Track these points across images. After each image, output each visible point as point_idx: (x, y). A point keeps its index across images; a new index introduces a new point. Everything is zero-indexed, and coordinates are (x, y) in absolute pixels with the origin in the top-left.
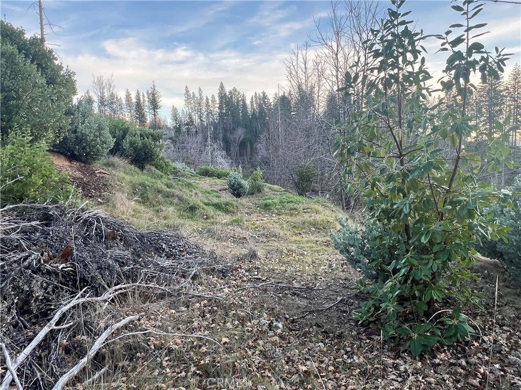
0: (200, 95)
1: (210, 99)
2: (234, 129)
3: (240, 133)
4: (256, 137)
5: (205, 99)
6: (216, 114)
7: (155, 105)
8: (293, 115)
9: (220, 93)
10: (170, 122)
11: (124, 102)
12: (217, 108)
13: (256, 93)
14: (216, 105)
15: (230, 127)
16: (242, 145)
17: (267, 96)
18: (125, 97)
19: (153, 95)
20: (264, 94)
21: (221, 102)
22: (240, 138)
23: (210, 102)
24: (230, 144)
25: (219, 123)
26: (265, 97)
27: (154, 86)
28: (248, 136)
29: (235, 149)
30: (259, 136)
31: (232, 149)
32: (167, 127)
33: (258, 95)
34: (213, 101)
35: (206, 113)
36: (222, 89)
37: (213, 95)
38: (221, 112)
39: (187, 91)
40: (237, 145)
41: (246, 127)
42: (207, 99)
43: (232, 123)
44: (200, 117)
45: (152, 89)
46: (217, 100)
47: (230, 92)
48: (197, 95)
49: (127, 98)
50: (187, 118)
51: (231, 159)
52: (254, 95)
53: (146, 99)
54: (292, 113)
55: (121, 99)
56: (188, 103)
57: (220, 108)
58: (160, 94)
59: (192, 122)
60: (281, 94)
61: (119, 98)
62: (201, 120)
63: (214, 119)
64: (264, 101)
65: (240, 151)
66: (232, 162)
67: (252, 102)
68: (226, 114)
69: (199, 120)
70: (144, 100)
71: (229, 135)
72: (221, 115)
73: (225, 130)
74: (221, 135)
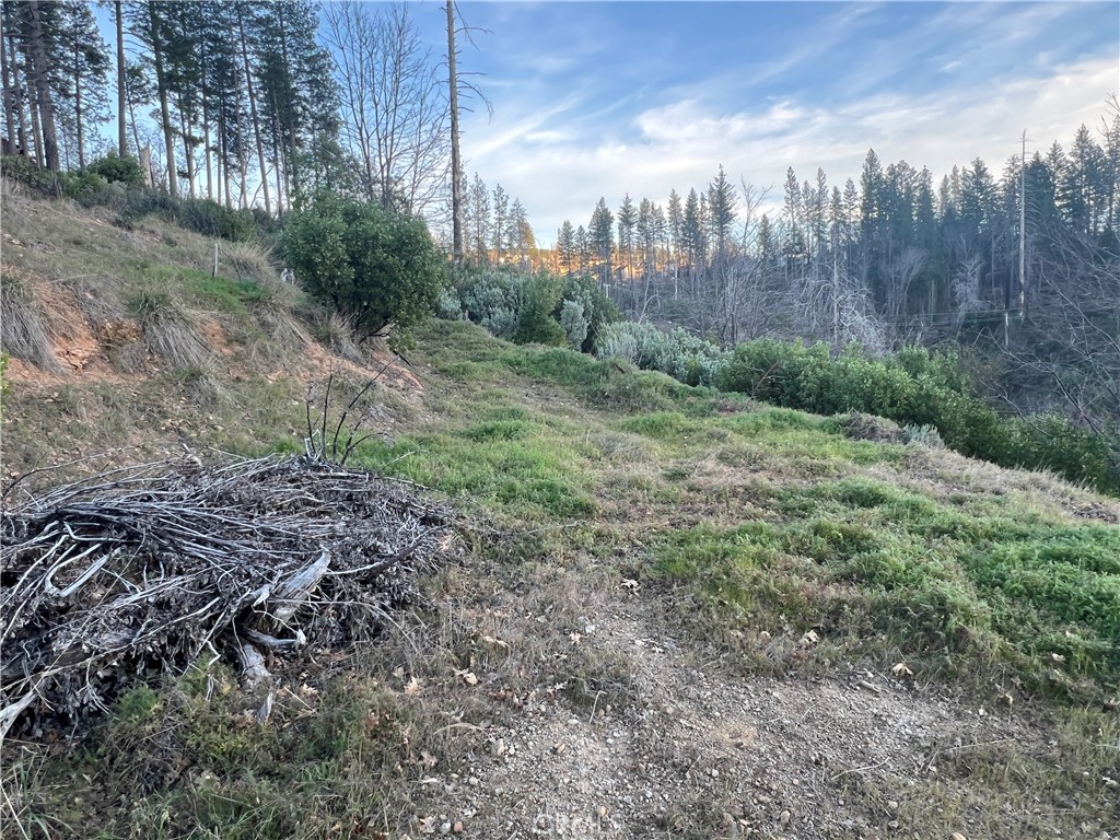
0: (821, 185)
1: (842, 189)
2: (897, 252)
3: (912, 261)
4: (951, 267)
5: (831, 192)
6: (854, 222)
7: (723, 215)
8: (1061, 207)
9: (866, 176)
10: (754, 249)
11: (666, 215)
12: (858, 210)
13: (955, 168)
14: (856, 203)
15: (887, 248)
16: (917, 288)
17: (985, 169)
18: (669, 205)
19: (720, 193)
20: (978, 165)
21: (868, 194)
22: (910, 271)
23: (842, 197)
24: (885, 286)
25: (861, 242)
26: (980, 171)
27: (722, 174)
28: (931, 267)
29: (898, 297)
30: (960, 265)
31: (890, 296)
32: (747, 258)
33: (960, 173)
34: (850, 193)
35: (832, 223)
36: (872, 165)
37: (850, 182)
38: (866, 218)
39: (792, 179)
40: (902, 287)
41: (927, 244)
42: (836, 192)
43: (893, 238)
44: (819, 233)
45: (717, 180)
46: (860, 191)
47: (892, 171)
48: (814, 185)
49: (672, 206)
50: (789, 237)
51: (887, 319)
52: (950, 173)
53: (707, 205)
54: (1057, 203)
55: (660, 208)
56: (793, 203)
57: (866, 208)
58: (733, 191)
59: (800, 243)
60: (1029, 159)
61: (656, 208)
62: (820, 238)
63: (849, 236)
64: (978, 183)
65: (909, 301)
66: (889, 328)
67: (944, 191)
68: (877, 221)
69: (815, 239)
70: (703, 207)
71: (883, 266)
72: (867, 224)
73: (876, 257)
74: (864, 269)
